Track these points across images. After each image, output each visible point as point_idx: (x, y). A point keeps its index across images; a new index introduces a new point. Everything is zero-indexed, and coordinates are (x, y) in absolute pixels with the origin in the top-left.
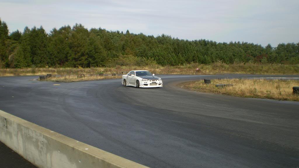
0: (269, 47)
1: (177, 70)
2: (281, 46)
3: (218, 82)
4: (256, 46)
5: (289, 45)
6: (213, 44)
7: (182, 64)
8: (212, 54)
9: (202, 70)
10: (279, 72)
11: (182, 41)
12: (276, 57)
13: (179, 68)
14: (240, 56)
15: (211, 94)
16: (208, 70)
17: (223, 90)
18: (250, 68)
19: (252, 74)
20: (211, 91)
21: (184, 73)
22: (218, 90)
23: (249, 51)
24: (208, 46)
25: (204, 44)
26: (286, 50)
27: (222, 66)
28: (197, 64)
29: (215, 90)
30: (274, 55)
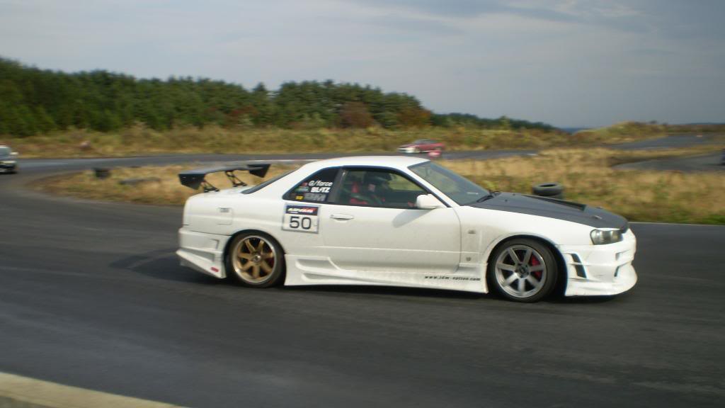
0: (261, 89)
1: (32, 147)
2: (289, 89)
3: (129, 174)
4: (231, 87)
5: (305, 85)
6: (127, 83)
7: (46, 131)
8: (123, 105)
9: (94, 146)
10: (280, 148)
11: (48, 73)
12: (276, 114)
13: (35, 142)
14: (194, 111)
15: (107, 202)
16: (110, 146)
17: (134, 192)
18: (213, 138)
19: (218, 153)
20: (107, 196)
21: (48, 154)
22: (124, 192)
23: (214, 100)
24: (114, 86)
25: (103, 80)
26: (299, 97)
27: (147, 136)
28: (84, 130)
29: (115, 192)
30: (272, 108)
